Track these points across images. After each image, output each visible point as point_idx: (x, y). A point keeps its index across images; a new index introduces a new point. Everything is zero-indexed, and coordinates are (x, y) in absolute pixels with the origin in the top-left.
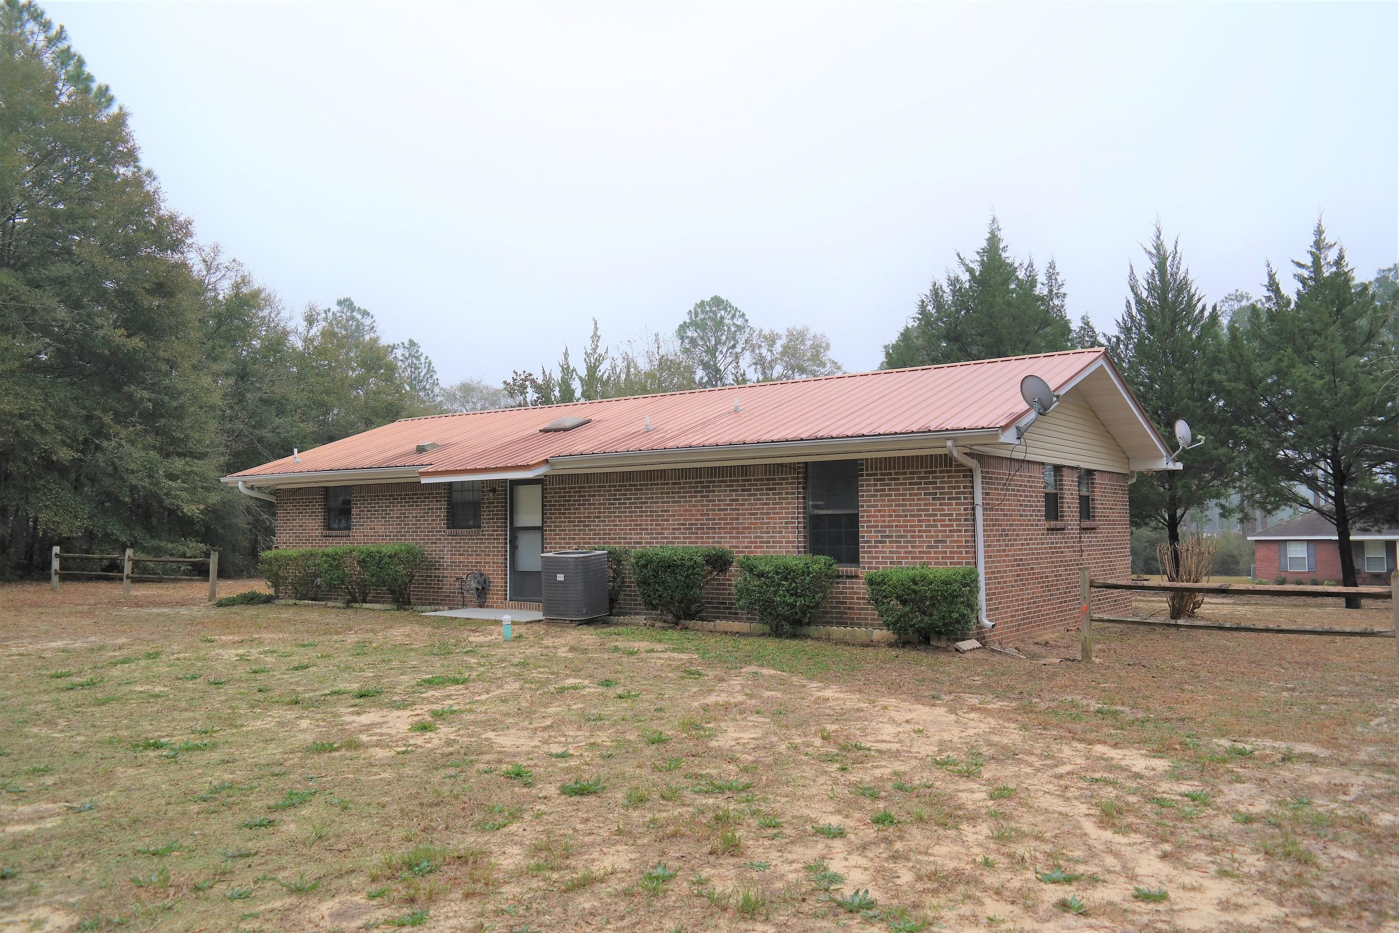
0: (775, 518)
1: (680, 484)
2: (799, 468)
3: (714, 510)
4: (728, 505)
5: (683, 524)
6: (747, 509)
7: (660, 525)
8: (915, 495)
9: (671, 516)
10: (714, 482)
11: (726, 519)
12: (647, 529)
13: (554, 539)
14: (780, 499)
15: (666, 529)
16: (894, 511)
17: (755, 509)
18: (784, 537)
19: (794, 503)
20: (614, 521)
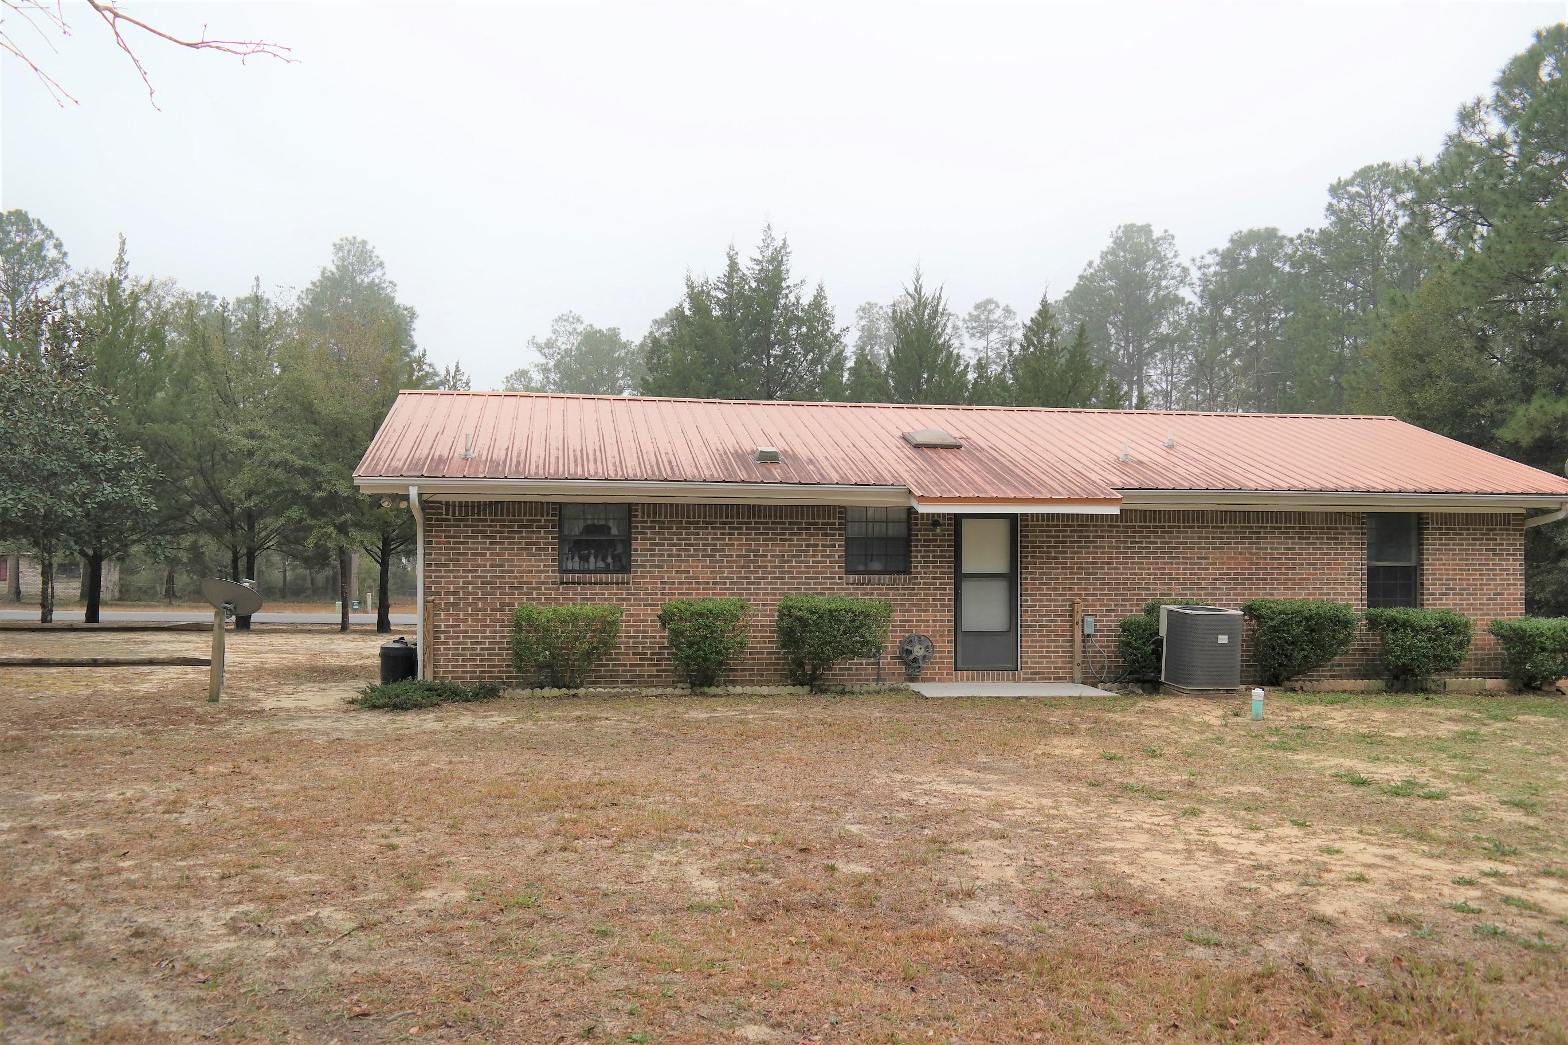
0: (1337, 569)
1: (1223, 528)
2: (1363, 518)
3: (1265, 559)
4: (1283, 554)
5: (1225, 574)
6: (1305, 559)
7: (1196, 574)
8: (1478, 550)
9: (1211, 564)
10: (1266, 528)
11: (1280, 569)
12: (1178, 579)
13: (1039, 589)
14: (1342, 549)
15: (1204, 579)
16: (1458, 565)
17: (1314, 559)
18: (1346, 589)
19: (1358, 554)
20: (1131, 568)
